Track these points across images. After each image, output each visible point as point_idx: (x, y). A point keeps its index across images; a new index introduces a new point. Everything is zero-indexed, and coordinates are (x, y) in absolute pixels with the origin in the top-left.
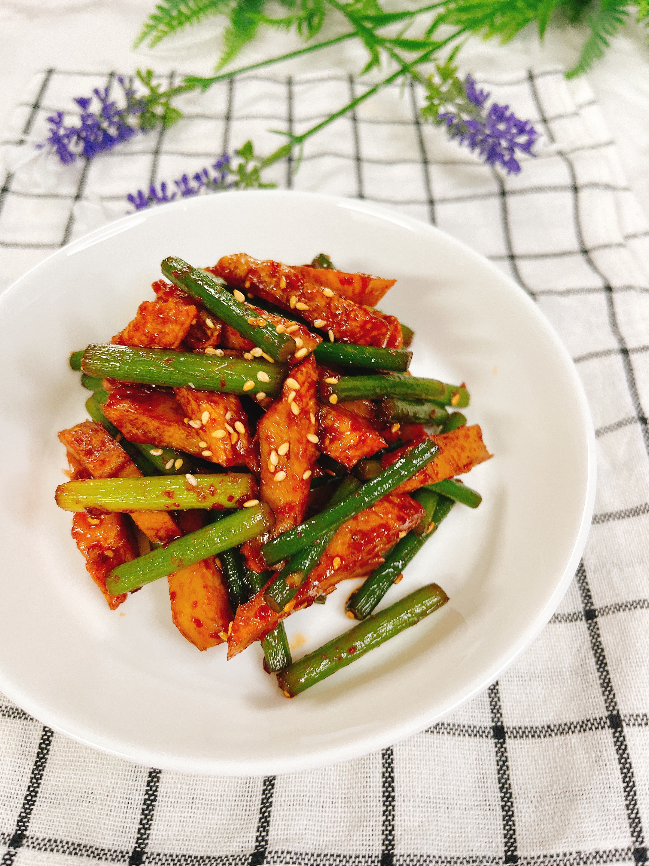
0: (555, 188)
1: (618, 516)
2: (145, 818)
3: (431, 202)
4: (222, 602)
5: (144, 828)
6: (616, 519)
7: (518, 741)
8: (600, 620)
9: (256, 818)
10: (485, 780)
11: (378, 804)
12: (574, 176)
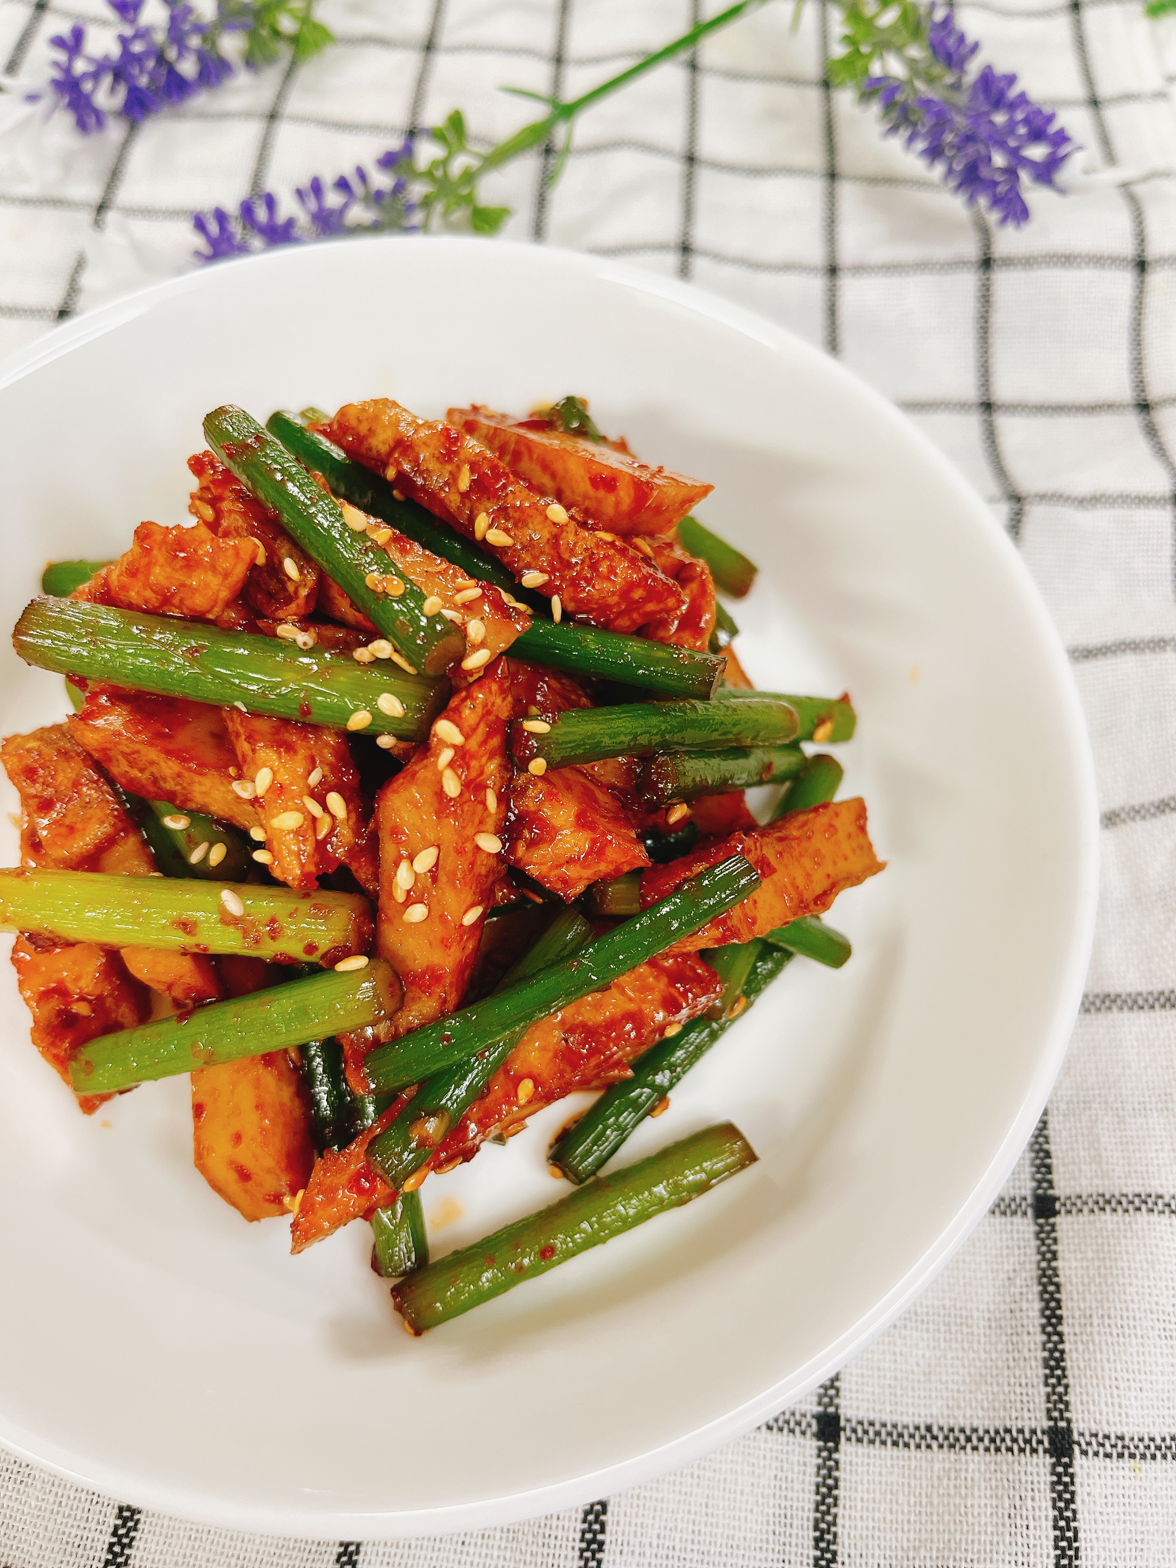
0: (1099, 261)
1: (1130, 1002)
2: (124, 1526)
3: (833, 270)
4: (295, 1134)
5: (119, 1543)
6: (1125, 1008)
7: (863, 1449)
8: (1062, 1222)
9: (331, 1553)
10: (788, 1521)
11: (570, 1553)
12: (1141, 238)
